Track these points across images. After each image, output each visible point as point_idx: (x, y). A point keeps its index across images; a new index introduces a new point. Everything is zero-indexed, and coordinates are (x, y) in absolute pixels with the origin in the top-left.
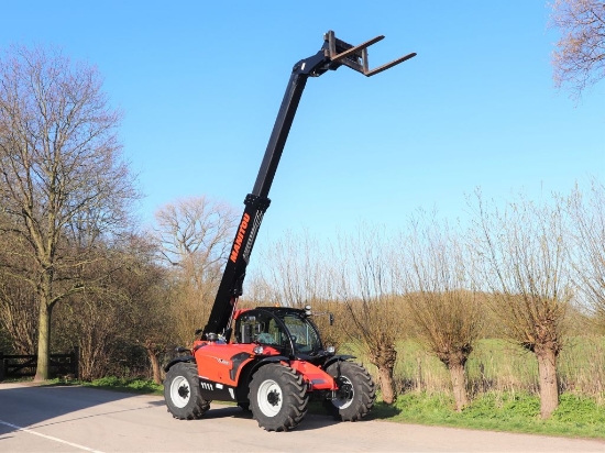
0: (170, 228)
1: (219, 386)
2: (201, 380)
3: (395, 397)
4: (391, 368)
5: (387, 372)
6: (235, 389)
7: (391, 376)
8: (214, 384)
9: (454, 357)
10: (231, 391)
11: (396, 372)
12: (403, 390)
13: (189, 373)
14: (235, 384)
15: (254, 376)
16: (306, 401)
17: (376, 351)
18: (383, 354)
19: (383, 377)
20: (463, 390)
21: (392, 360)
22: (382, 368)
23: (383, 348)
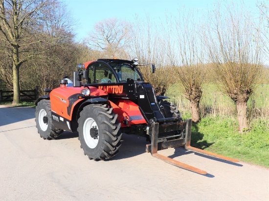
0: (101, 33)
1: (62, 119)
2: (53, 113)
3: (200, 119)
4: (199, 102)
5: (196, 104)
7: (198, 106)
8: (59, 117)
9: (241, 97)
10: (68, 123)
11: (201, 104)
12: (205, 114)
13: (47, 108)
14: (70, 118)
15: (81, 113)
16: (119, 138)
17: (189, 91)
18: (193, 93)
19: (193, 106)
20: (245, 118)
21: (199, 97)
22: (193, 101)
23: (194, 89)
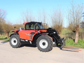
6: (32, 42)
8: (25, 40)
10: (31, 42)
14: (32, 40)
